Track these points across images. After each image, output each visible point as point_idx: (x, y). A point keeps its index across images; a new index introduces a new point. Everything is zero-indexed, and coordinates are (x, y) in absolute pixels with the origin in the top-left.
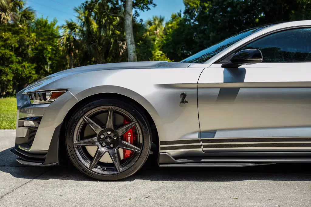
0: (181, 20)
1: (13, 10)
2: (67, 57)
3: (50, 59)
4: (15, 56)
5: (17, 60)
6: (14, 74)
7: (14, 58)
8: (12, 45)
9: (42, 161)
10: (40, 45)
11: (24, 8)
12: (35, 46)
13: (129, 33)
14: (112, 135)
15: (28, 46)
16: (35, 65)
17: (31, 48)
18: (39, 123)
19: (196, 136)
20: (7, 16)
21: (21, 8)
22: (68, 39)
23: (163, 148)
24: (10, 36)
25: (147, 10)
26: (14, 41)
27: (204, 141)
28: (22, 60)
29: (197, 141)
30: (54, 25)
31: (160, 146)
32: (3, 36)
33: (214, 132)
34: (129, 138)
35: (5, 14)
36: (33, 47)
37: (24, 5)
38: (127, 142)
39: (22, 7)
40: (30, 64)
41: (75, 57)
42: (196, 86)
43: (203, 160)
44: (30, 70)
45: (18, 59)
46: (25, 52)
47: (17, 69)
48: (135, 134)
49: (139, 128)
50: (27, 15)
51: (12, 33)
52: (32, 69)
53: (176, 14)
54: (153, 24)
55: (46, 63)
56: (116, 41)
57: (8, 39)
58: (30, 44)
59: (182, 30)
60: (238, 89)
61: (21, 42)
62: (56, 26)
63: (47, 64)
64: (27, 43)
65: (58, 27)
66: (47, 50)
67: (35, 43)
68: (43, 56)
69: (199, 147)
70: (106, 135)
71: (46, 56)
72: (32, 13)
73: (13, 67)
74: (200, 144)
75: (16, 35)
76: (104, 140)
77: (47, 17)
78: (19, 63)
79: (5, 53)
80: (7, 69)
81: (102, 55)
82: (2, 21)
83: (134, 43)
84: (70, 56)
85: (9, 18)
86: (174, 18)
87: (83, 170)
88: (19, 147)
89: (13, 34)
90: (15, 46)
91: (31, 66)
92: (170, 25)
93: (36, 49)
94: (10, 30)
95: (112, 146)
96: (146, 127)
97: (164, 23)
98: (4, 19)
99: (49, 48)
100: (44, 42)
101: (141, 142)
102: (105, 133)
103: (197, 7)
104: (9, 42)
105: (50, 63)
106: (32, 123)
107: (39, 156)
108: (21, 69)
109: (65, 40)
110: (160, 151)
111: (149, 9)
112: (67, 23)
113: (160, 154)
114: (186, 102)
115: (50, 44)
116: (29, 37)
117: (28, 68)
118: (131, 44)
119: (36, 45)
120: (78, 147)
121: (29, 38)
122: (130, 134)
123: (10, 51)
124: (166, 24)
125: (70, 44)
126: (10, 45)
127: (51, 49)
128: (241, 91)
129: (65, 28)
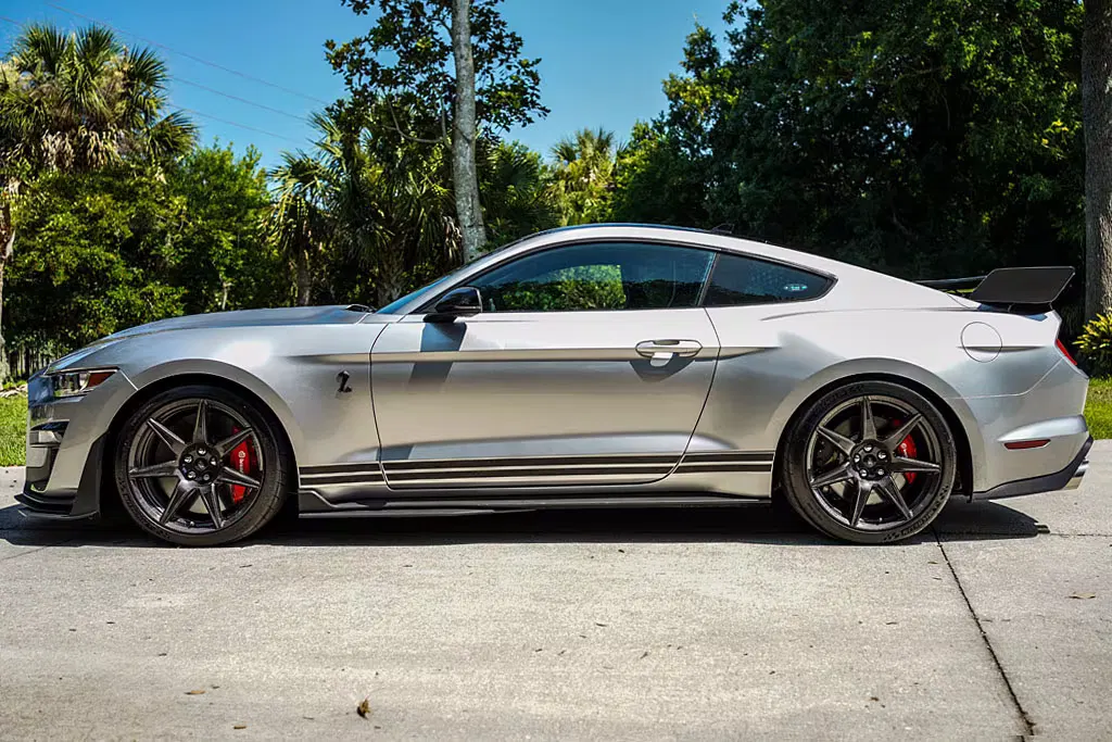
0: (661, 145)
1: (125, 122)
2: (292, 264)
3: (230, 272)
4: (122, 262)
5: (130, 277)
6: (119, 318)
7: (120, 270)
8: (112, 232)
9: (67, 509)
10: (201, 231)
11: (161, 115)
12: (183, 233)
13: (466, 195)
14: (208, 456)
15: (163, 233)
16: (183, 290)
17: (172, 239)
18: (62, 434)
19: (372, 458)
20: (105, 143)
21: (149, 116)
22: (292, 211)
23: (305, 481)
24: (108, 205)
25: (524, 125)
26: (119, 222)
27: (387, 467)
28: (146, 277)
29: (375, 467)
30: (250, 167)
31: (301, 476)
32: (87, 205)
33: (406, 449)
34: (241, 461)
35: (101, 136)
36: (179, 236)
37: (158, 108)
38: (238, 471)
39: (153, 113)
40: (169, 289)
41: (315, 265)
42: (367, 359)
43: (388, 504)
44: (169, 307)
45: (133, 272)
46: (153, 252)
47: (128, 305)
48: (252, 454)
49: (256, 440)
50: (169, 140)
51: (114, 198)
52: (174, 302)
53: (647, 125)
54: (577, 155)
55: (219, 283)
56: (434, 215)
57: (100, 215)
58: (170, 227)
59: (659, 175)
60: (449, 364)
61: (142, 224)
62: (257, 170)
63: (221, 288)
64: (160, 225)
65: (264, 174)
66: (221, 247)
67: (185, 224)
68: (208, 263)
69: (379, 478)
70: (197, 457)
71: (217, 263)
72: (184, 131)
73: (117, 296)
74: (381, 472)
75: (126, 204)
76: (190, 467)
77: (231, 144)
78: (135, 284)
79: (92, 255)
80: (98, 305)
81: (398, 257)
82: (91, 157)
83: (482, 223)
84: (300, 261)
85: (114, 149)
86: (641, 135)
87: (147, 525)
88: (33, 488)
89: (116, 199)
90: (122, 233)
91: (172, 294)
92: (628, 160)
93: (187, 243)
94: (108, 188)
95: (206, 478)
96: (270, 440)
97: (612, 152)
98: (96, 149)
99: (227, 240)
100: (211, 222)
101: (261, 469)
102: (193, 453)
103: (704, 104)
104: (104, 223)
105: (227, 284)
106: (51, 435)
107: (62, 501)
108: (139, 302)
109: (282, 212)
110: (301, 487)
111: (530, 120)
112: (290, 162)
113: (300, 492)
114: (349, 390)
115: (228, 228)
116: (168, 207)
117: (162, 299)
118: (471, 226)
119: (186, 231)
120: (139, 481)
121: (164, 211)
122: (242, 454)
123: (107, 251)
124: (618, 153)
125: (300, 225)
126: (108, 232)
127: (232, 242)
128: (454, 367)
129: (283, 176)
